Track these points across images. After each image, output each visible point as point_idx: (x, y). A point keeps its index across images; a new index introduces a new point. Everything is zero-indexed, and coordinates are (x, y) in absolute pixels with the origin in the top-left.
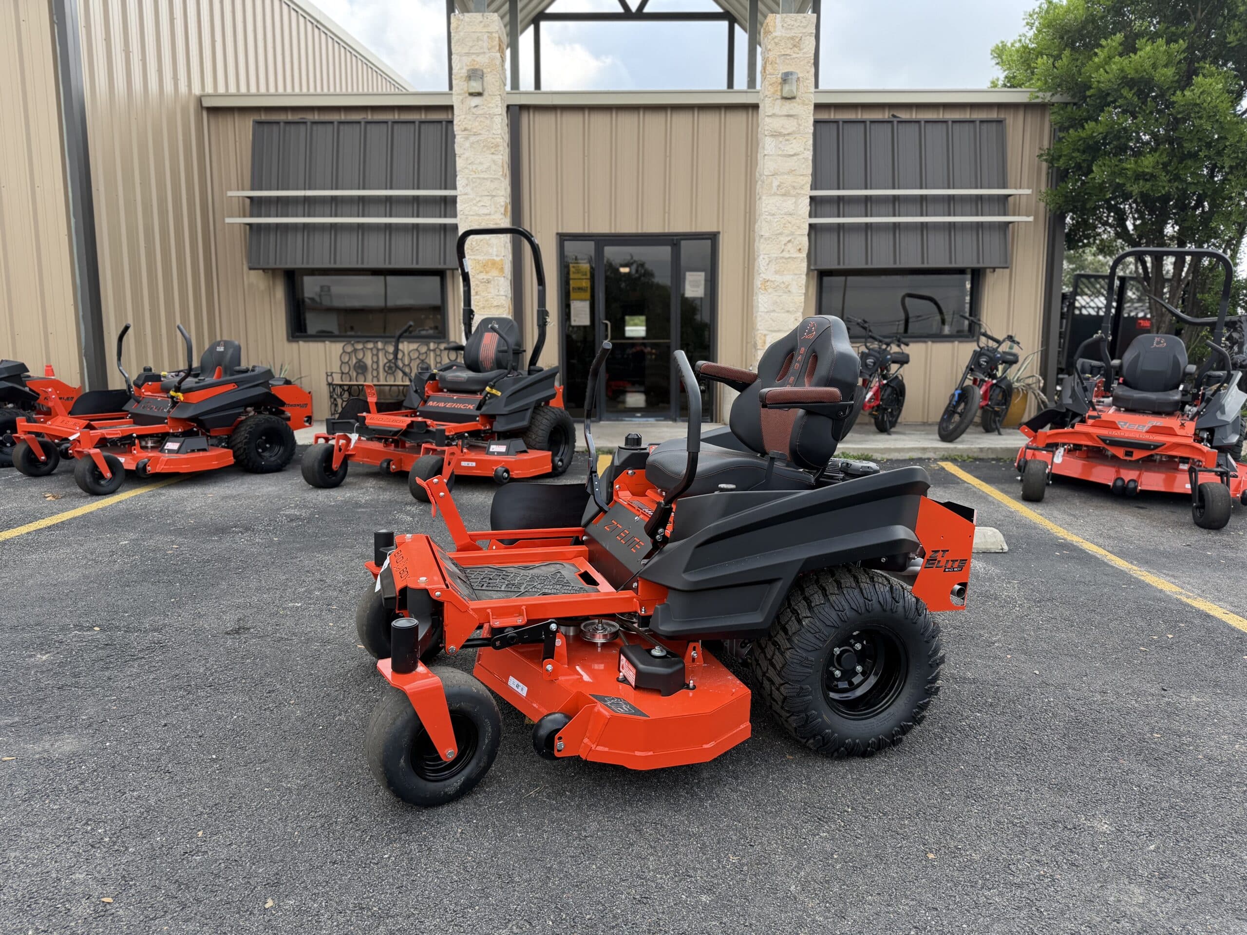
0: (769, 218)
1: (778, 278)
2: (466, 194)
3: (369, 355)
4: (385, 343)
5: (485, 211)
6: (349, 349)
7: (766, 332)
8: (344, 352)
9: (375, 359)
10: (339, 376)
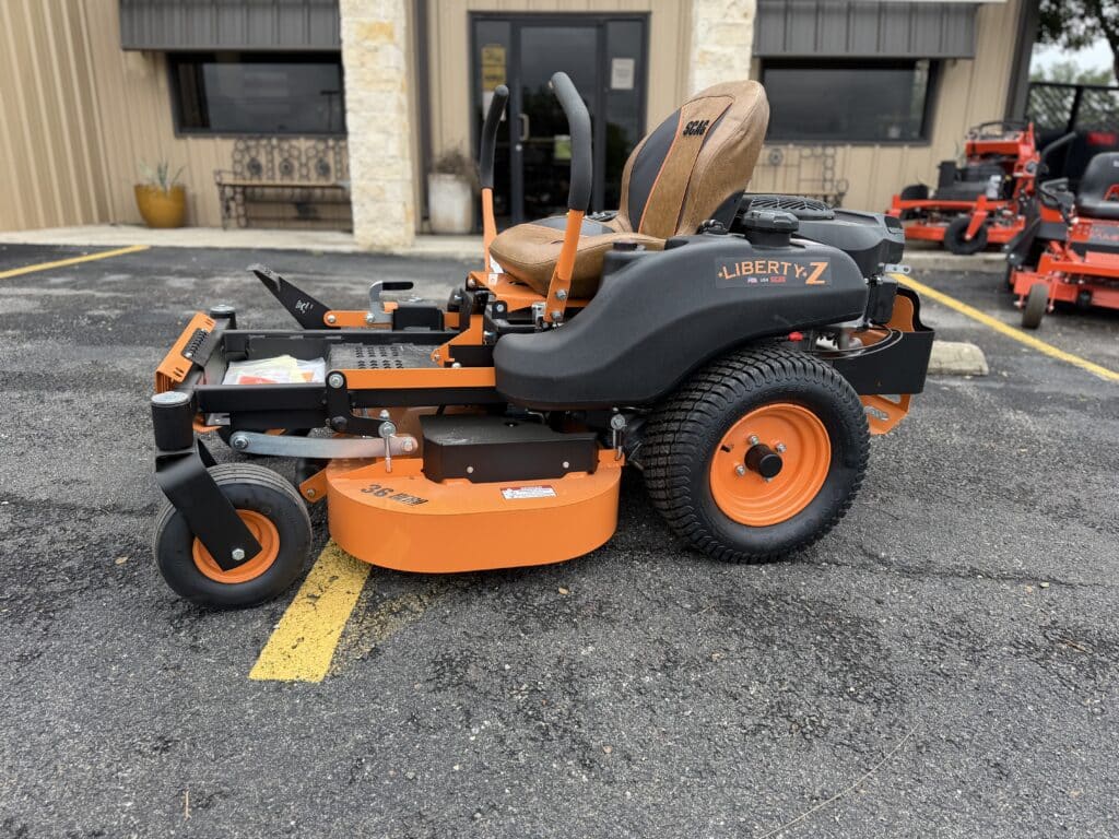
3: (263, 152)
4: (280, 139)
6: (241, 145)
8: (236, 149)
9: (270, 157)
10: (232, 176)
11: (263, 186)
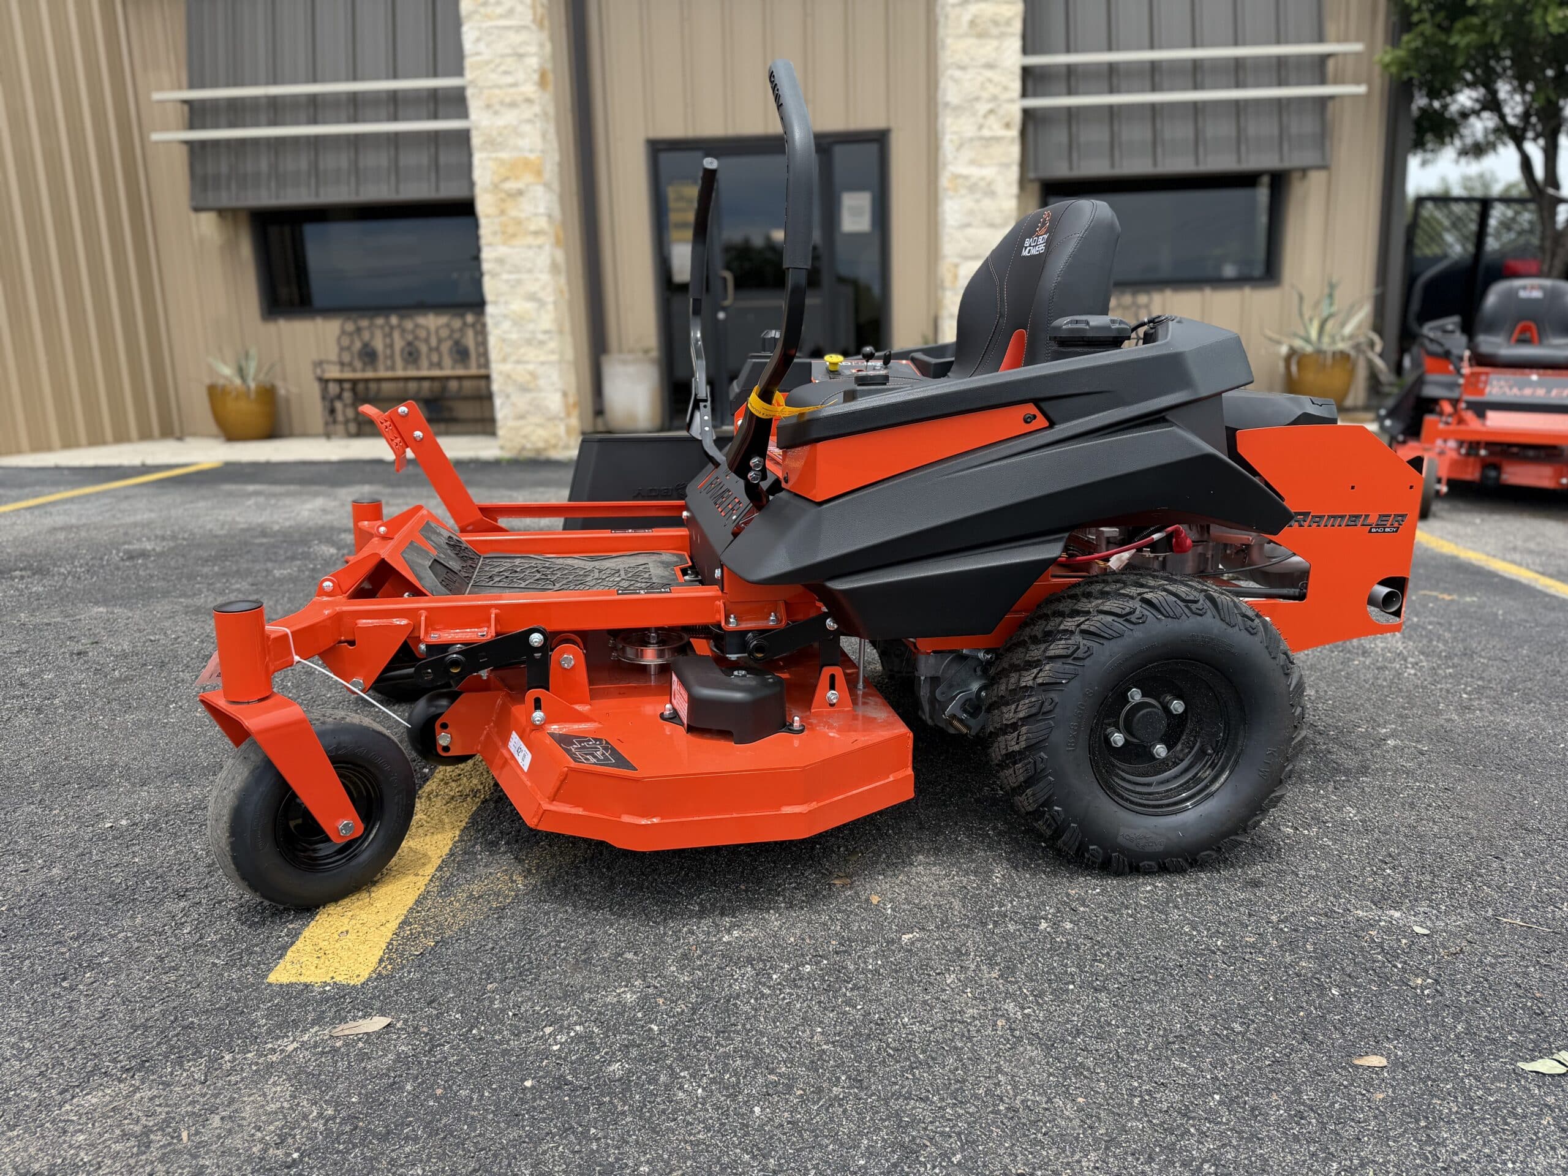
0: (958, 74)
1: (974, 172)
2: (478, 54)
3: (379, 334)
4: (402, 317)
5: (510, 80)
6: (350, 327)
7: (956, 260)
8: (343, 332)
9: (388, 341)
10: (337, 368)
11: (379, 380)
